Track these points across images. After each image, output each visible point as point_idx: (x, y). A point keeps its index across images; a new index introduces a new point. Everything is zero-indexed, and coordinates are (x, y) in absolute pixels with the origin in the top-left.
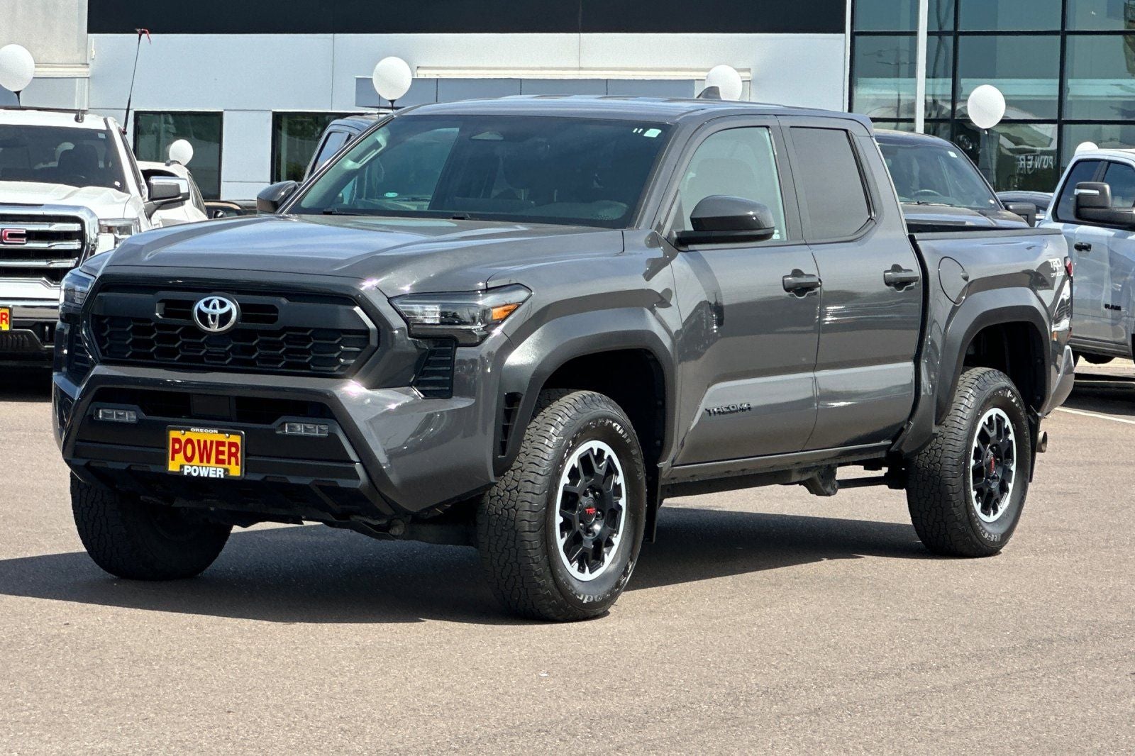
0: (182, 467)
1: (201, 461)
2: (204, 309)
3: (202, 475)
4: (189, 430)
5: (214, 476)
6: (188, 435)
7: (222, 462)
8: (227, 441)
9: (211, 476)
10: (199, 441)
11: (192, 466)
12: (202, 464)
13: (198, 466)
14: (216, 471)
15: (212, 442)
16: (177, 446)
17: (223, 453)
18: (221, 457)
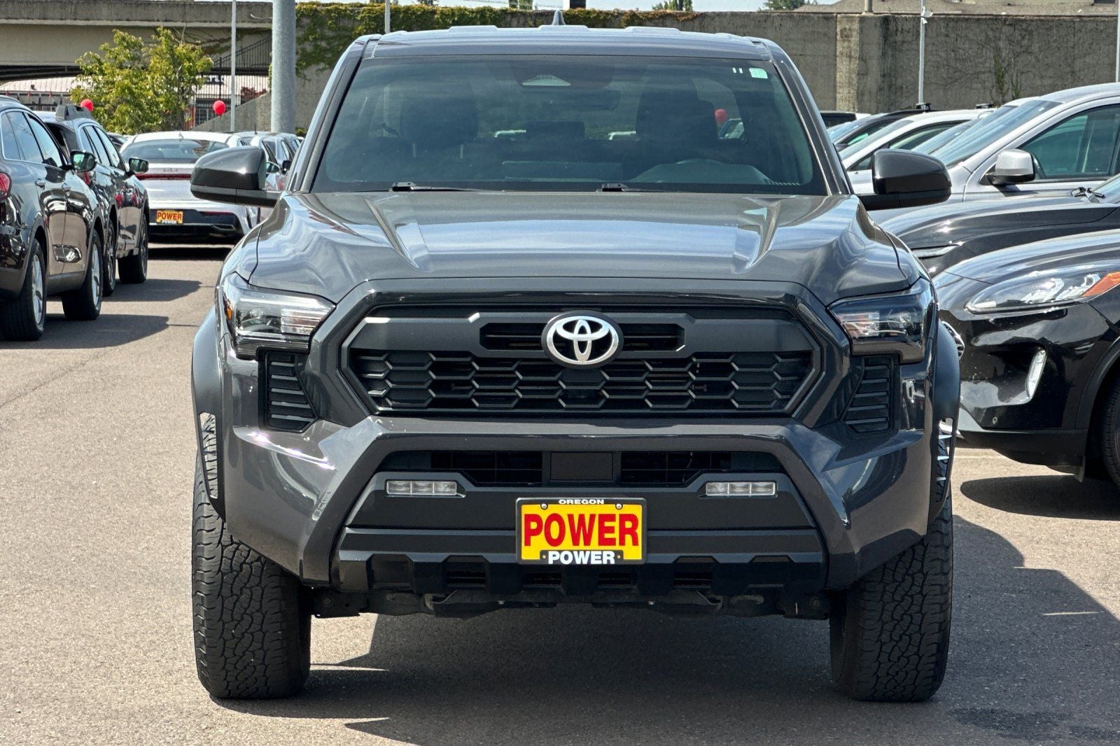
0: (544, 553)
1: (576, 542)
2: (566, 335)
3: (578, 562)
4: (556, 502)
5: (599, 562)
6: (553, 509)
7: (611, 542)
8: (617, 513)
9: (593, 562)
10: (571, 517)
11: (560, 552)
12: (576, 548)
13: (572, 551)
14: (602, 556)
15: (592, 517)
16: (534, 525)
17: (611, 530)
18: (607, 536)
